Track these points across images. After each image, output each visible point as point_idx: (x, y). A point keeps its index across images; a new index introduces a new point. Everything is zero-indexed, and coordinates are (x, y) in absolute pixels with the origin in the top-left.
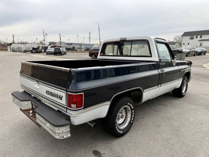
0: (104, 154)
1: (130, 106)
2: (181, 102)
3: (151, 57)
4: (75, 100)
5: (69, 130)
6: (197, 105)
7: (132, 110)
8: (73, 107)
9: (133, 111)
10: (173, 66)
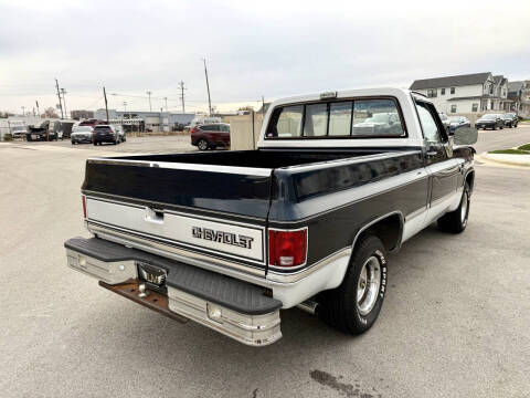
0: (341, 377)
1: (378, 257)
2: (463, 245)
3: (407, 136)
4: (287, 245)
5: (279, 320)
6: (503, 248)
7: (382, 266)
8: (283, 263)
9: (385, 270)
10: (447, 158)
